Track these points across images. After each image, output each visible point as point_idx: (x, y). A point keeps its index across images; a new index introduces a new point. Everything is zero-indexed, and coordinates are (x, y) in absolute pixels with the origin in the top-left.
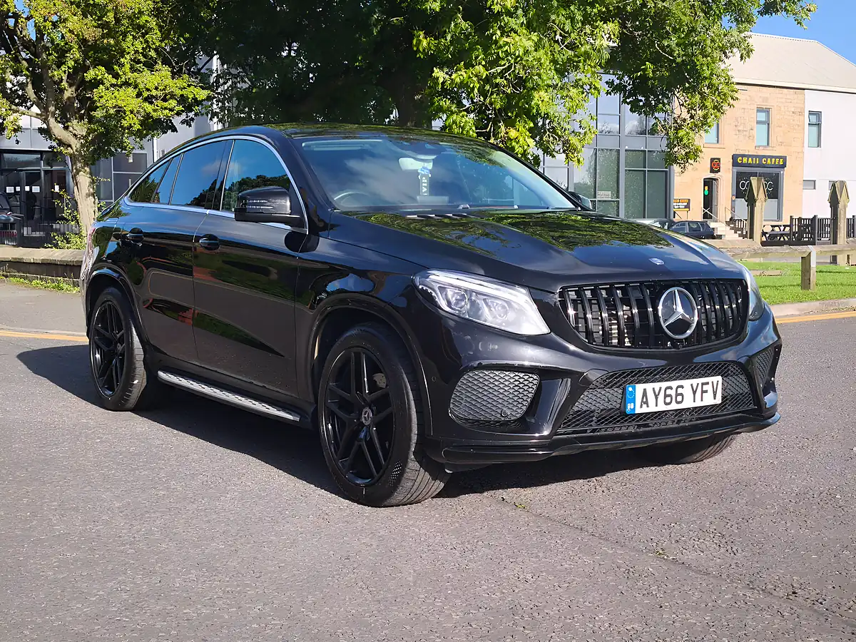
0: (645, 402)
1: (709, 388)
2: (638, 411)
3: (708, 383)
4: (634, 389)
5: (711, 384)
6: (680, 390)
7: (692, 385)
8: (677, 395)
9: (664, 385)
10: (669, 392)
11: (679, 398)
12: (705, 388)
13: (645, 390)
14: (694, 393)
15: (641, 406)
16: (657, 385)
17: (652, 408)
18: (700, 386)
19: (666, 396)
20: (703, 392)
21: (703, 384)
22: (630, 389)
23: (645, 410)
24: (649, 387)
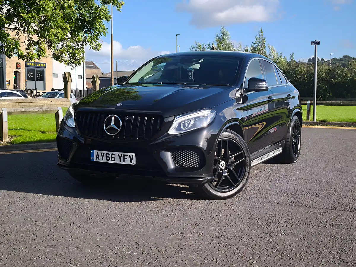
0: (98, 157)
1: (128, 157)
2: (95, 160)
3: (127, 155)
4: (93, 152)
5: (128, 156)
6: (113, 156)
7: (119, 155)
8: (112, 157)
9: (106, 152)
10: (107, 155)
11: (113, 159)
12: (125, 157)
13: (98, 153)
14: (120, 158)
15: (96, 159)
16: (103, 152)
17: (101, 161)
18: (123, 156)
19: (106, 157)
20: (124, 158)
21: (124, 155)
22: (92, 151)
23: (98, 160)
24: (99, 152)
